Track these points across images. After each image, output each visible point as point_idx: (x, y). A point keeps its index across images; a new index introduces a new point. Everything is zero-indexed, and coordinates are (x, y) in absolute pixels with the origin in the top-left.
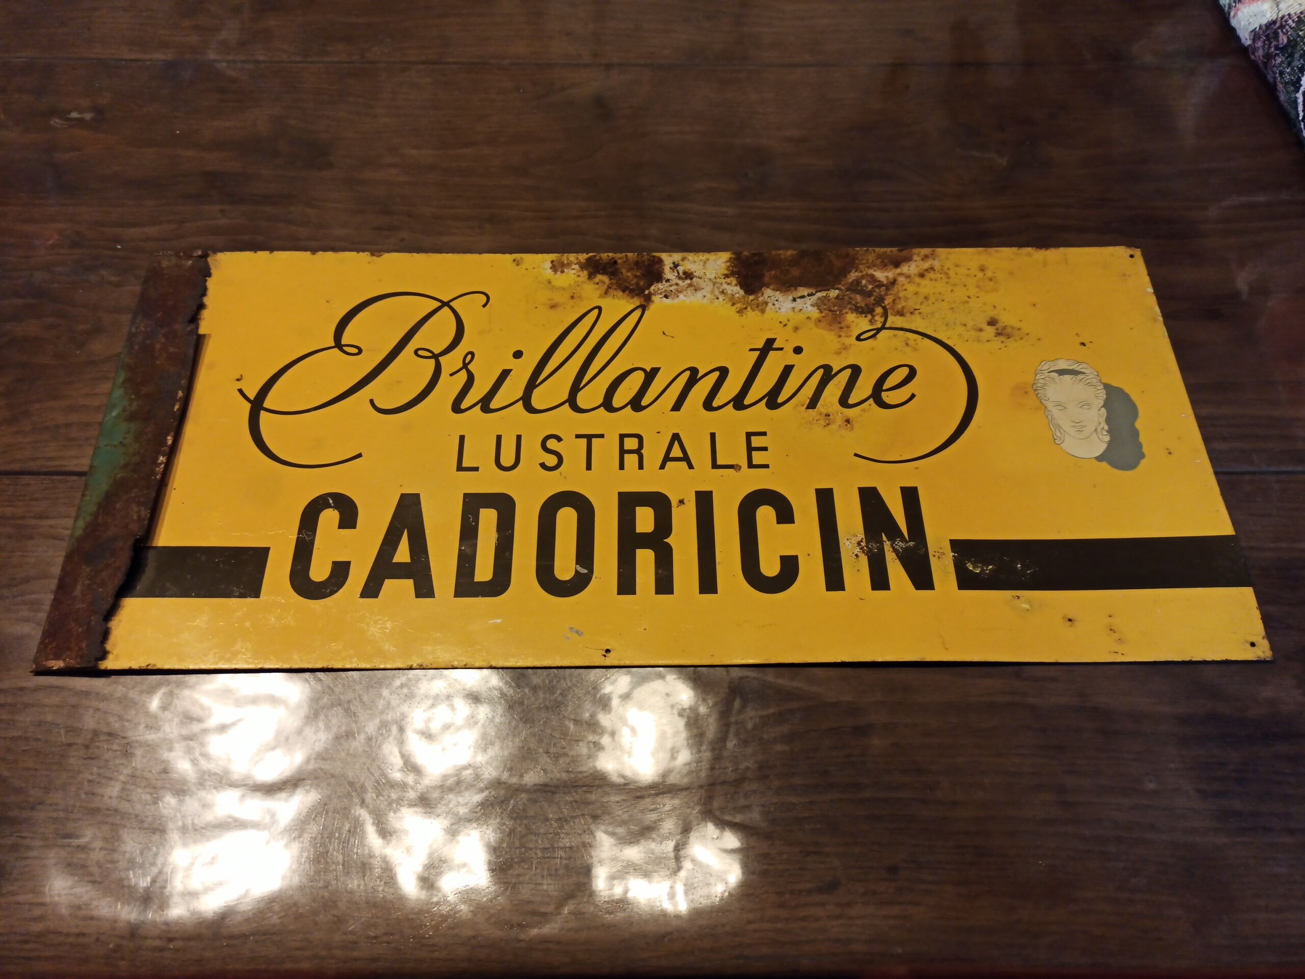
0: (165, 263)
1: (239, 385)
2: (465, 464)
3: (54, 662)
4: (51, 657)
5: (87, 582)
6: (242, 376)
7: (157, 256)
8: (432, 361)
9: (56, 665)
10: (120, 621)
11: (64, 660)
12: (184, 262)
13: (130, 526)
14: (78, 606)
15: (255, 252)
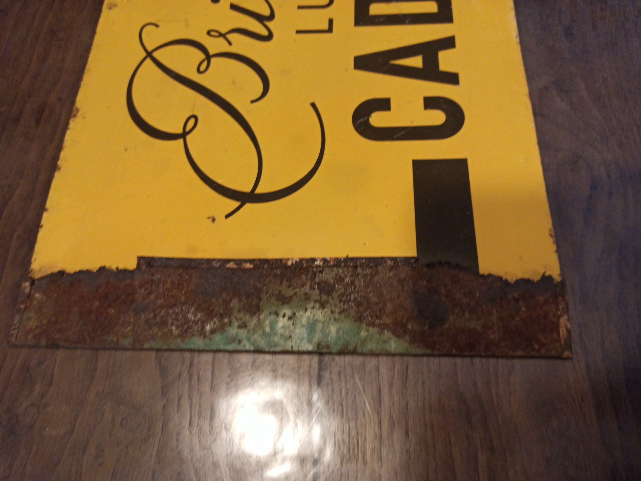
0: (32, 324)
1: (220, 218)
2: (326, 27)
3: (561, 330)
4: (555, 336)
5: (467, 315)
6: (209, 218)
7: (16, 337)
8: (213, 60)
9: (566, 326)
10: (507, 273)
11: (559, 317)
12: (35, 302)
13: (403, 276)
14: (495, 320)
15: (42, 227)
